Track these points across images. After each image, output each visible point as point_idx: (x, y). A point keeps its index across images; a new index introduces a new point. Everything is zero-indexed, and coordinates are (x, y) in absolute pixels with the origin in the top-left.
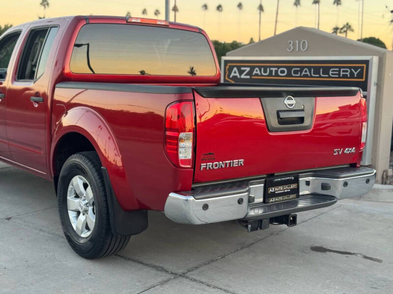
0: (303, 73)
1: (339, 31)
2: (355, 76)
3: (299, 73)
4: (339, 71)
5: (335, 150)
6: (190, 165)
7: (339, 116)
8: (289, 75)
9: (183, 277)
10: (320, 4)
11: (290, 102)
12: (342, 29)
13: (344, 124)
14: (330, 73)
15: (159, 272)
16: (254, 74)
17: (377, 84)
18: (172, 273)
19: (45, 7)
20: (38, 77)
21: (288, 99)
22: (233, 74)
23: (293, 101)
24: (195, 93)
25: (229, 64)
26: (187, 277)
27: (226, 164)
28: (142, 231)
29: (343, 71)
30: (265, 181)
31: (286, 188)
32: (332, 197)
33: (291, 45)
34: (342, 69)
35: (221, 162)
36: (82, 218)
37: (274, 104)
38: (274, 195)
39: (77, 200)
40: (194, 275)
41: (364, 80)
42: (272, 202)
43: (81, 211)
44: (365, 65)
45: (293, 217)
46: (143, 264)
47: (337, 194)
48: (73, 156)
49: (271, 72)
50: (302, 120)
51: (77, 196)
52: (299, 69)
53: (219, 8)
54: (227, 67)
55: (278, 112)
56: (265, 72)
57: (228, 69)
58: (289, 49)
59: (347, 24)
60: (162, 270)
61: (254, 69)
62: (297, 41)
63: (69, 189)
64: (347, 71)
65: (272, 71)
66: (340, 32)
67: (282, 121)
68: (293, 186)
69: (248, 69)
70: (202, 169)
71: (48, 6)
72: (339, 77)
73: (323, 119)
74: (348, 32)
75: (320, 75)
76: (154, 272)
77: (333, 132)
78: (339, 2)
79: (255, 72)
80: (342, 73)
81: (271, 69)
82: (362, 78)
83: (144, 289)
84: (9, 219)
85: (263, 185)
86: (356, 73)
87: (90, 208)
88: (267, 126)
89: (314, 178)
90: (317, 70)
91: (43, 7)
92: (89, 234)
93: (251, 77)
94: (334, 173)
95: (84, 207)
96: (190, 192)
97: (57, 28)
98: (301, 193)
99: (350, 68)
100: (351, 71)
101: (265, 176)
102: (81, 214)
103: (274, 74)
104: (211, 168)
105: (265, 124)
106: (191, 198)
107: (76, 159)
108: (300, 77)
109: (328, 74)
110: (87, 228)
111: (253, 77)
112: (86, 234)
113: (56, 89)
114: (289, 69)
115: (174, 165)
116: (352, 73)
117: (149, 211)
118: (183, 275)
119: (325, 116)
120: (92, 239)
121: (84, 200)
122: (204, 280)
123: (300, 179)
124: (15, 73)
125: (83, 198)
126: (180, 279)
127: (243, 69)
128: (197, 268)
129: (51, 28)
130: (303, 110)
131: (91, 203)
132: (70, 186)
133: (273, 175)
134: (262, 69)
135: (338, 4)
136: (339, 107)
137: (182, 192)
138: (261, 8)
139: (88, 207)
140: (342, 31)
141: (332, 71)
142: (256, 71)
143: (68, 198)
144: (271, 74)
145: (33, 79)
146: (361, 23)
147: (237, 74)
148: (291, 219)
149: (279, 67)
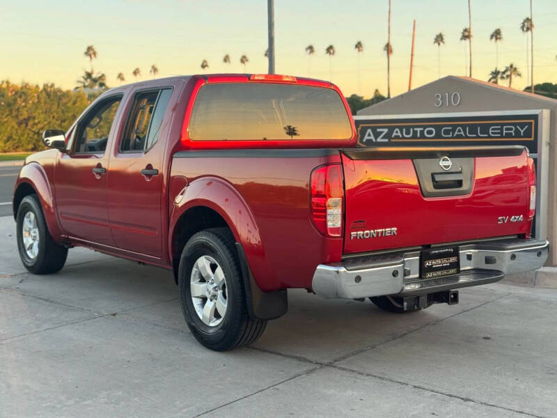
0: (456, 133)
1: (499, 76)
2: (522, 134)
3: (451, 133)
4: (502, 129)
5: (499, 218)
6: (338, 233)
7: (503, 180)
8: (438, 135)
9: (330, 366)
10: (472, 39)
11: (446, 163)
12: (504, 73)
13: (511, 191)
14: (490, 131)
15: (302, 363)
16: (393, 136)
17: (549, 144)
18: (317, 363)
19: (91, 58)
20: (149, 146)
21: (444, 160)
22: (366, 137)
23: (449, 163)
24: (342, 155)
25: (361, 125)
26: (335, 367)
27: (378, 233)
28: (281, 315)
29: (507, 129)
30: (421, 253)
31: (445, 262)
32: (498, 272)
33: (439, 99)
34: (505, 127)
35: (372, 231)
36: (209, 304)
37: (427, 166)
38: (431, 269)
39: (203, 285)
40: (342, 364)
41: (532, 139)
42: (430, 278)
43: (209, 296)
44: (533, 121)
45: (453, 294)
46: (283, 355)
47: (504, 270)
48: (198, 234)
49: (415, 133)
50: (460, 183)
51: (203, 280)
52: (450, 128)
53: (330, 50)
54: (359, 129)
55: (433, 175)
56: (408, 133)
57: (360, 131)
58: (437, 104)
59: (511, 66)
60: (305, 360)
61: (394, 129)
62: (447, 94)
63: (193, 272)
64: (511, 129)
65: (417, 131)
66: (502, 78)
67: (437, 185)
68: (453, 259)
69: (386, 131)
70: (352, 238)
71: (95, 56)
72: (502, 137)
73: (483, 184)
74: (513, 76)
75: (477, 134)
76: (295, 362)
77: (497, 201)
78: (498, 36)
79: (394, 134)
80: (504, 132)
81: (415, 129)
82: (531, 137)
83: (287, 378)
84: (114, 315)
85: (418, 258)
86: (522, 132)
87: (220, 292)
88: (422, 191)
89: (477, 251)
90: (473, 129)
91: (88, 58)
92: (219, 322)
93: (389, 141)
94: (499, 245)
95: (212, 291)
96: (341, 263)
97: (171, 91)
98: (461, 269)
99: (515, 125)
100: (516, 128)
101: (421, 247)
102: (209, 300)
103: (418, 135)
104: (362, 237)
105: (419, 191)
106: (342, 269)
107: (201, 238)
108: (452, 138)
109: (488, 134)
110: (217, 315)
111: (392, 140)
112: (215, 323)
113: (174, 159)
114: (438, 128)
115: (322, 234)
116: (517, 132)
117: (288, 289)
118: (330, 365)
119: (485, 181)
120: (224, 326)
121: (212, 283)
122: (354, 369)
123: (460, 252)
124: (118, 143)
125: (210, 281)
126: (328, 368)
127: (379, 130)
128: (344, 358)
129: (163, 89)
130: (460, 172)
131: (221, 286)
132: (194, 269)
133: (428, 246)
134: (404, 130)
135: (497, 39)
136: (503, 170)
137: (332, 264)
138: (388, 48)
139: (217, 291)
140: (505, 76)
141: (493, 129)
142: (397, 132)
143: (191, 283)
144: (415, 136)
145: (143, 149)
146: (530, 64)
147: (372, 137)
148: (452, 296)
149: (425, 127)
